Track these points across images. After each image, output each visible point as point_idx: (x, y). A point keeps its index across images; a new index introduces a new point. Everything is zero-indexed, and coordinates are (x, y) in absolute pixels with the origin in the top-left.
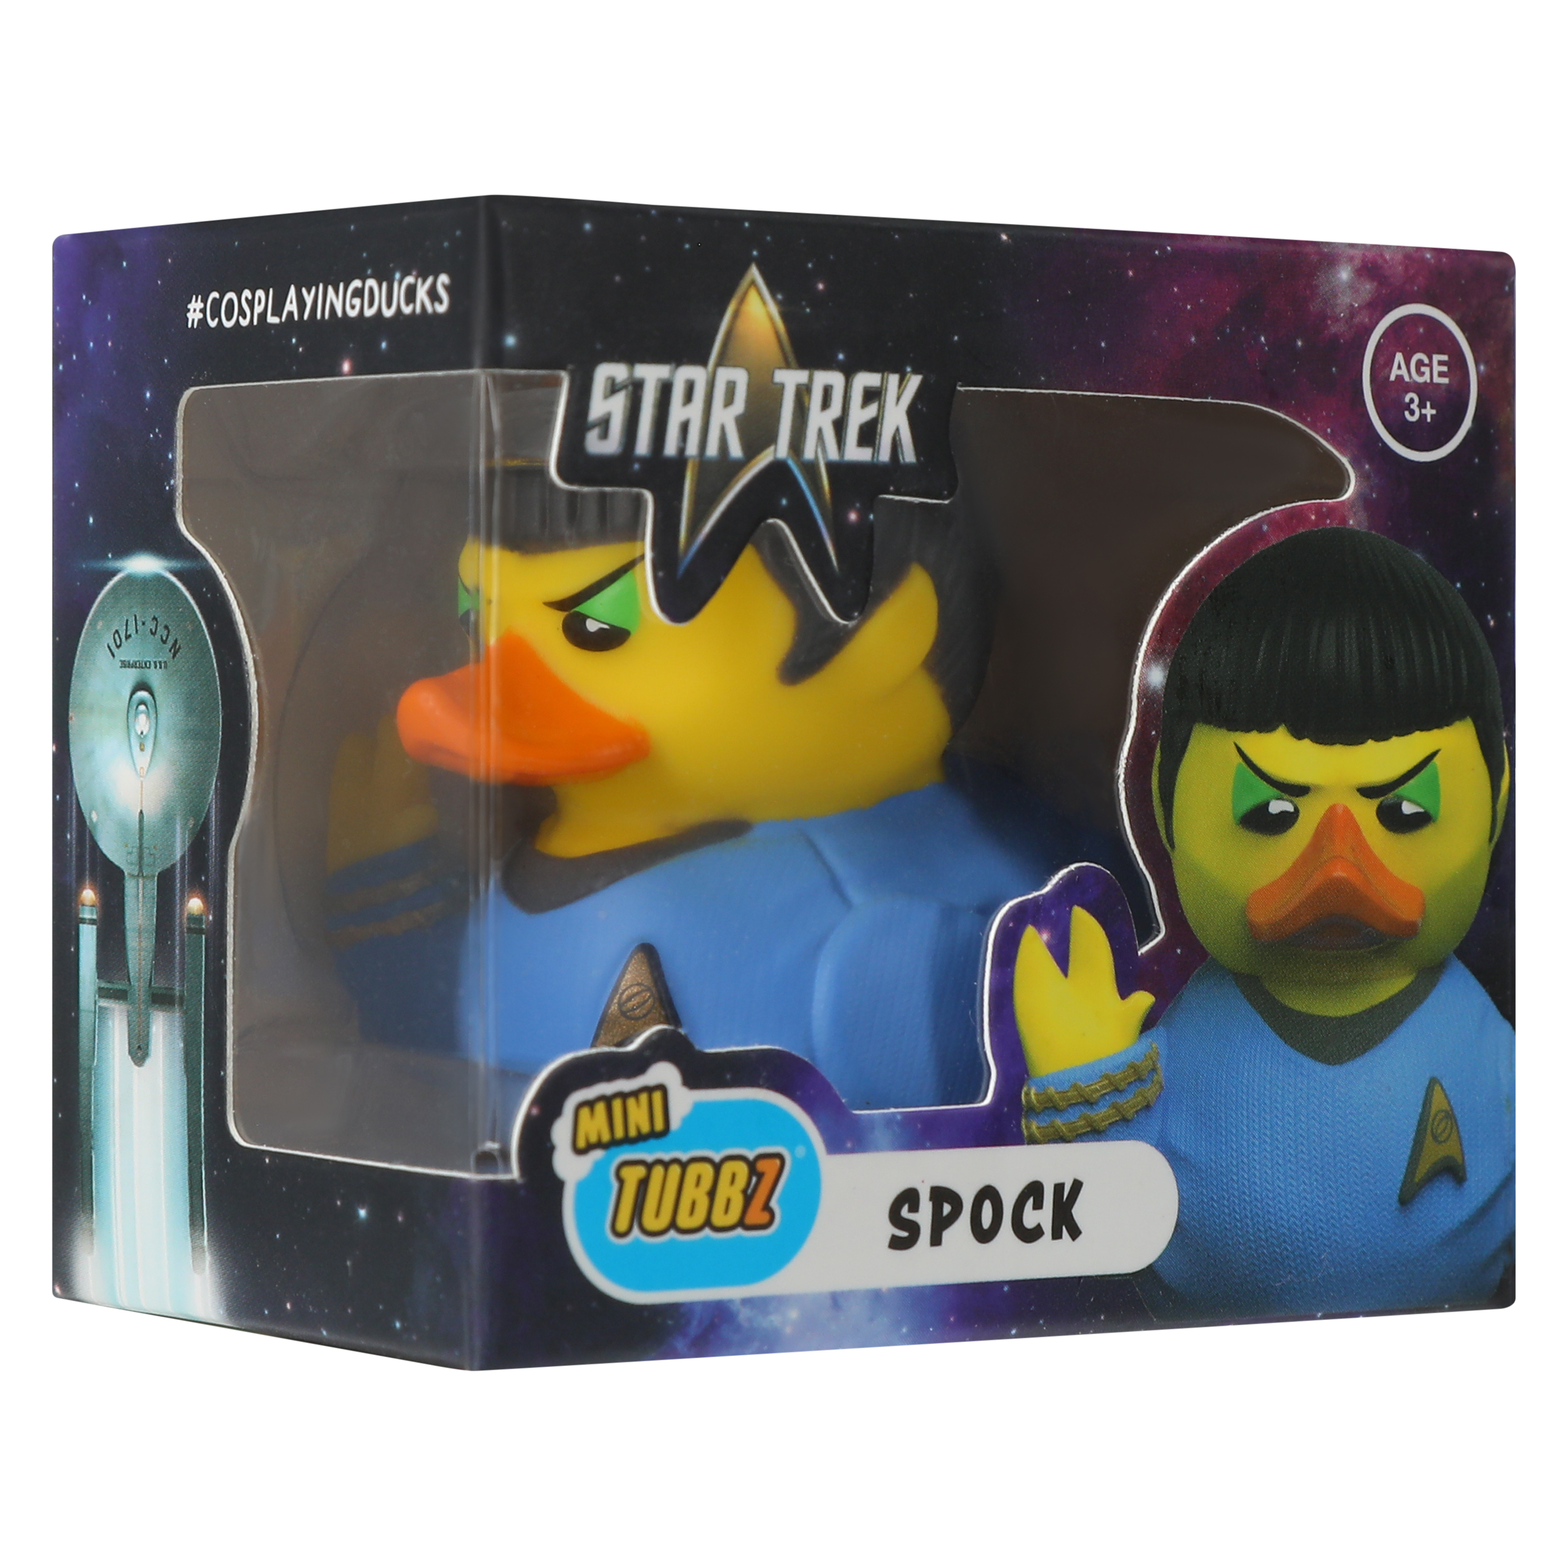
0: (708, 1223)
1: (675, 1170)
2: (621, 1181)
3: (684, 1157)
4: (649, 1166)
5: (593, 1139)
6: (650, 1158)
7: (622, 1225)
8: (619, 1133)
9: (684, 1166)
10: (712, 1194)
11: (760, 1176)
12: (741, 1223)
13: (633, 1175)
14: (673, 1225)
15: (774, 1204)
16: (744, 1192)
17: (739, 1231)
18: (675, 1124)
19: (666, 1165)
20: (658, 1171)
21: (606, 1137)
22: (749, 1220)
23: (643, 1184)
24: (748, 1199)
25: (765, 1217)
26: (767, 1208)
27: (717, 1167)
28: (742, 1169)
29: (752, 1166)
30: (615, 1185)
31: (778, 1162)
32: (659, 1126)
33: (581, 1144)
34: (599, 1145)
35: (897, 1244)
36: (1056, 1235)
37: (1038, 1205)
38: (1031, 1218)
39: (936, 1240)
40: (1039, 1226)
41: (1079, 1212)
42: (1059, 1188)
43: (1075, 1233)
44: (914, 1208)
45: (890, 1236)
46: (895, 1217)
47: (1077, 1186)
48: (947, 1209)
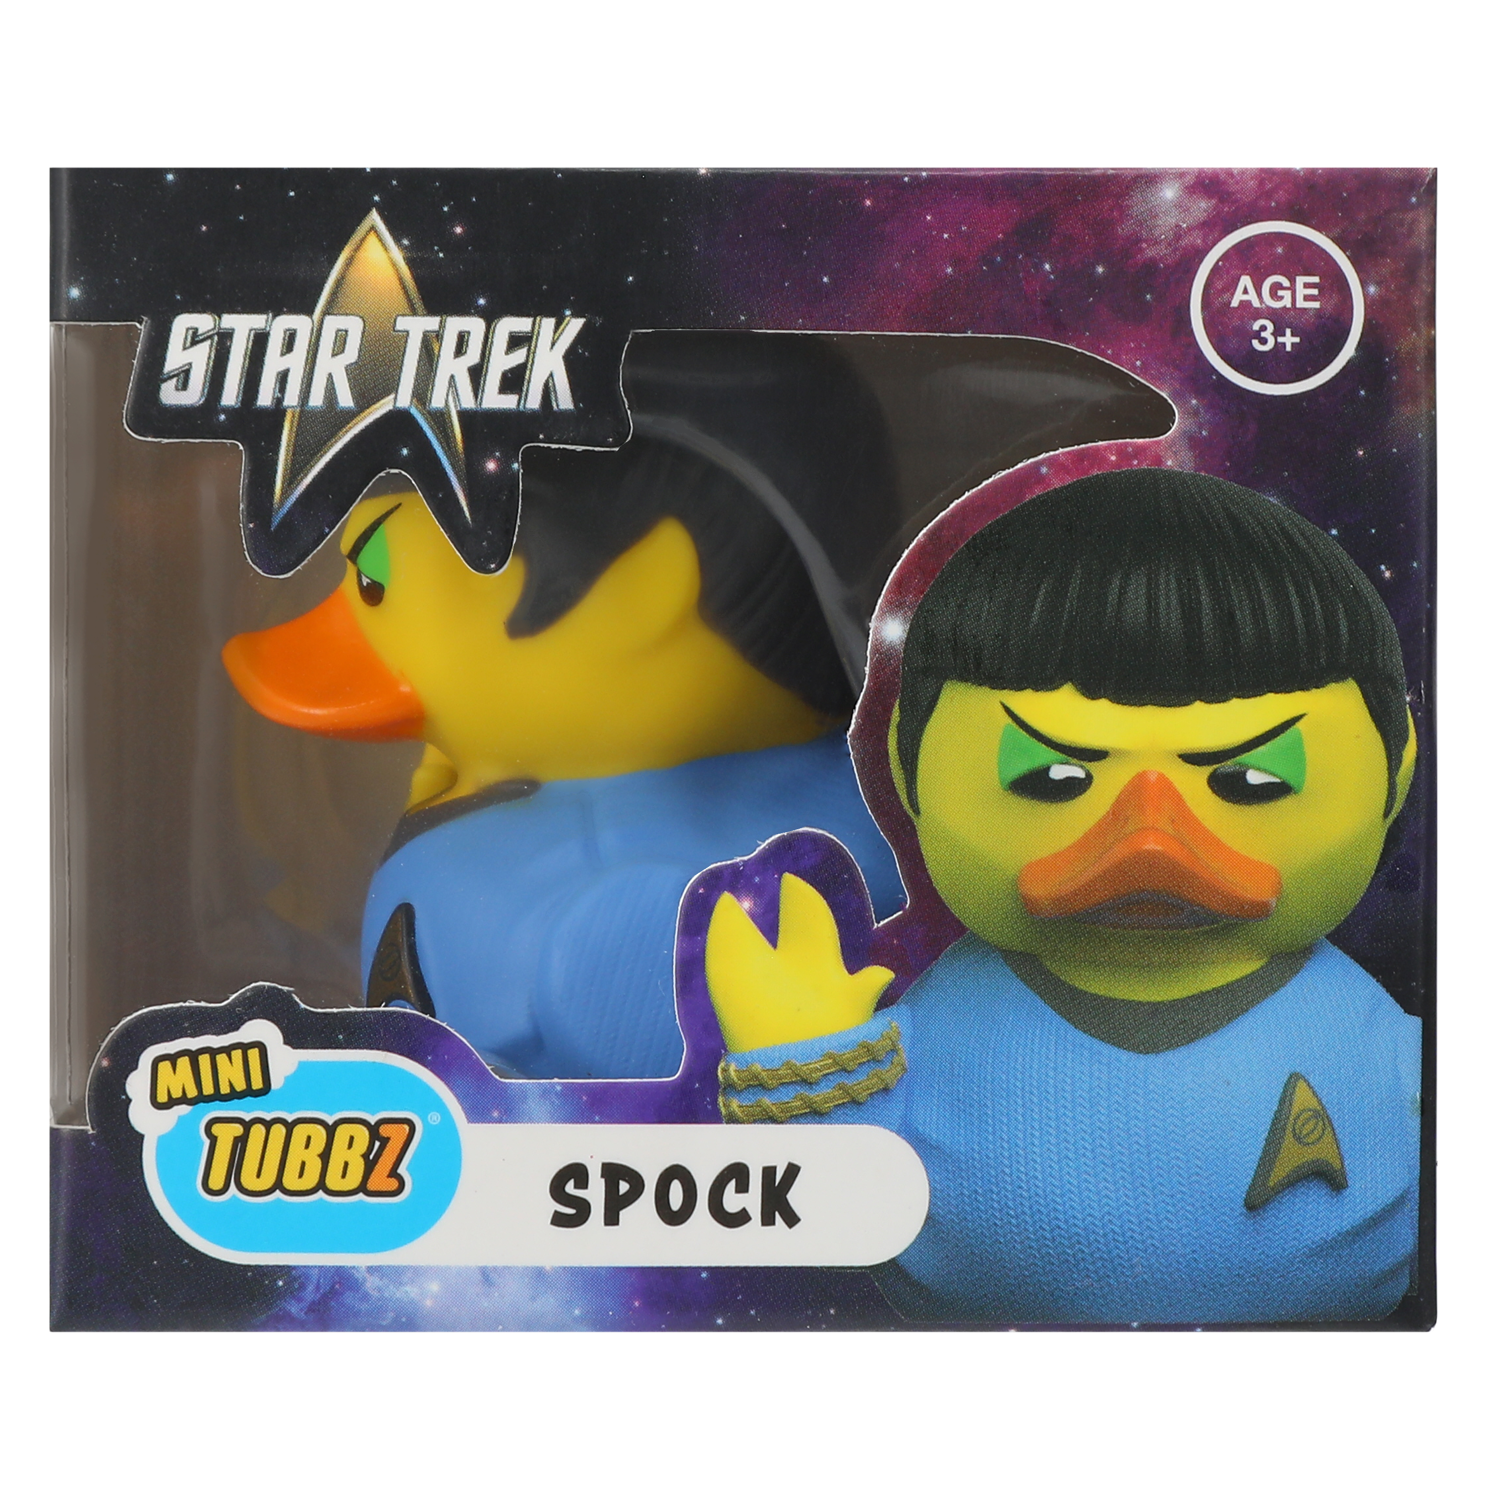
0: (321, 1185)
1: (279, 1131)
2: (213, 1140)
3: (290, 1118)
4: (247, 1125)
5: (177, 1094)
6: (247, 1117)
7: (216, 1182)
8: (208, 1089)
9: (290, 1127)
10: (325, 1156)
11: (385, 1141)
12: (363, 1188)
13: (227, 1134)
14: (278, 1185)
15: (402, 1170)
16: (365, 1156)
17: (361, 1196)
18: (276, 1082)
19: (268, 1125)
20: (258, 1131)
21: (192, 1093)
22: (371, 1186)
23: (241, 1143)
24: (370, 1165)
25: (393, 1184)
26: (394, 1173)
27: (331, 1130)
28: (362, 1135)
29: (374, 1130)
30: (207, 1142)
31: (407, 1127)
32: (257, 1084)
33: (162, 1098)
34: (183, 1100)
35: (559, 1220)
36: (768, 1220)
37: (743, 1187)
38: (732, 1201)
39: (612, 1219)
40: (744, 1210)
41: (794, 1197)
42: (769, 1172)
43: (792, 1219)
44: (582, 1183)
45: (553, 1212)
46: (557, 1190)
47: (793, 1171)
48: (624, 1187)
